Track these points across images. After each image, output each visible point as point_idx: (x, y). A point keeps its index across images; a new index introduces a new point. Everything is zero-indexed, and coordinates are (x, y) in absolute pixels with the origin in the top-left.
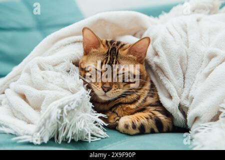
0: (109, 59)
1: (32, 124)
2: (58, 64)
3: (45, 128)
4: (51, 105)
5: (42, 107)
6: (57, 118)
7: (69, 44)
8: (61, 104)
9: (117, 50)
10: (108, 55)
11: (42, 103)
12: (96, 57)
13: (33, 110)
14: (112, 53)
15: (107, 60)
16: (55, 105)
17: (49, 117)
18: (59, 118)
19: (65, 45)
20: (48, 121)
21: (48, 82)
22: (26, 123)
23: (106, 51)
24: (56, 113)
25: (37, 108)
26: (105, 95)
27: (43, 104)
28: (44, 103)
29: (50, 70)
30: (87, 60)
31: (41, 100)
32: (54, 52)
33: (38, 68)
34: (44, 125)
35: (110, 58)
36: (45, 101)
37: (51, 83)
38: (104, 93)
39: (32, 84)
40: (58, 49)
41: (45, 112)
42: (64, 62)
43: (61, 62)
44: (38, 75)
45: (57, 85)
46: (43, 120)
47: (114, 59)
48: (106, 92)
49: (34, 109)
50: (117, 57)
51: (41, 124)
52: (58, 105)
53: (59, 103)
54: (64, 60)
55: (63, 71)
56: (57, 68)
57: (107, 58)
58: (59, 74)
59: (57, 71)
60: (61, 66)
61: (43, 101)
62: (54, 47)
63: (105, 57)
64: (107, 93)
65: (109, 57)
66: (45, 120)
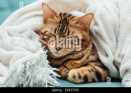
0: (61, 27)
2: (23, 32)
3: (12, 80)
4: (17, 62)
5: (10, 64)
6: (21, 71)
7: (31, 17)
8: (24, 61)
9: (68, 20)
10: (60, 23)
12: (51, 24)
13: (3, 66)
14: (63, 22)
15: (59, 27)
16: (20, 62)
17: (15, 71)
18: (23, 71)
19: (28, 18)
20: (14, 74)
21: (15, 45)
23: (59, 20)
24: (20, 68)
25: (7, 65)
26: (57, 53)
27: (11, 62)
28: (12, 61)
29: (16, 36)
30: (45, 27)
31: (10, 58)
32: (20, 23)
33: (7, 35)
34: (11, 77)
35: (62, 26)
36: (12, 59)
37: (18, 45)
38: (56, 51)
39: (3, 47)
41: (12, 67)
43: (25, 31)
44: (7, 40)
45: (22, 47)
46: (11, 74)
47: (65, 26)
48: (58, 50)
49: (5, 66)
50: (67, 25)
51: (9, 76)
52: (22, 62)
54: (28, 29)
55: (27, 37)
56: (22, 35)
57: (60, 26)
58: (23, 39)
59: (22, 37)
60: (25, 33)
62: (20, 20)
63: (58, 25)
64: (59, 51)
65: (61, 24)
66: (13, 73)
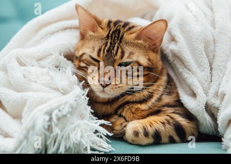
0: (109, 44)
1: (11, 137)
2: (44, 58)
3: (27, 142)
4: (35, 111)
5: (24, 115)
6: (44, 127)
7: (58, 31)
8: (48, 108)
9: (121, 32)
10: (108, 39)
11: (23, 109)
13: (11, 119)
14: (113, 36)
15: (106, 46)
16: (40, 111)
17: (33, 127)
18: (46, 127)
19: (53, 33)
20: (31, 133)
21: (31, 80)
22: (3, 137)
24: (41, 121)
25: (17, 117)
26: (103, 91)
27: (24, 111)
28: (26, 109)
29: (33, 66)
31: (22, 104)
32: (38, 42)
33: (17, 64)
34: (26, 137)
35: (111, 43)
36: (27, 106)
37: (36, 82)
39: (10, 85)
40: (43, 38)
41: (27, 121)
42: (51, 54)
43: (48, 56)
44: (17, 73)
45: (43, 84)
46: (25, 132)
47: (115, 43)
48: (104, 87)
49: (14, 118)
50: (121, 42)
51: (22, 137)
52: (45, 110)
53: (46, 107)
54: (52, 52)
55: (50, 67)
56: (43, 63)
57: (107, 43)
58: (45, 70)
59: (42, 67)
60: (48, 60)
61: (24, 105)
62: (37, 37)
64: (106, 89)
65: (109, 41)
66: (28, 131)
